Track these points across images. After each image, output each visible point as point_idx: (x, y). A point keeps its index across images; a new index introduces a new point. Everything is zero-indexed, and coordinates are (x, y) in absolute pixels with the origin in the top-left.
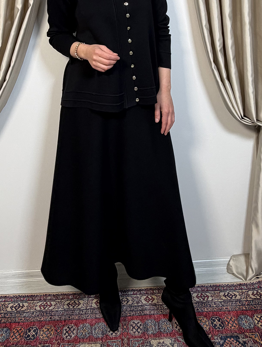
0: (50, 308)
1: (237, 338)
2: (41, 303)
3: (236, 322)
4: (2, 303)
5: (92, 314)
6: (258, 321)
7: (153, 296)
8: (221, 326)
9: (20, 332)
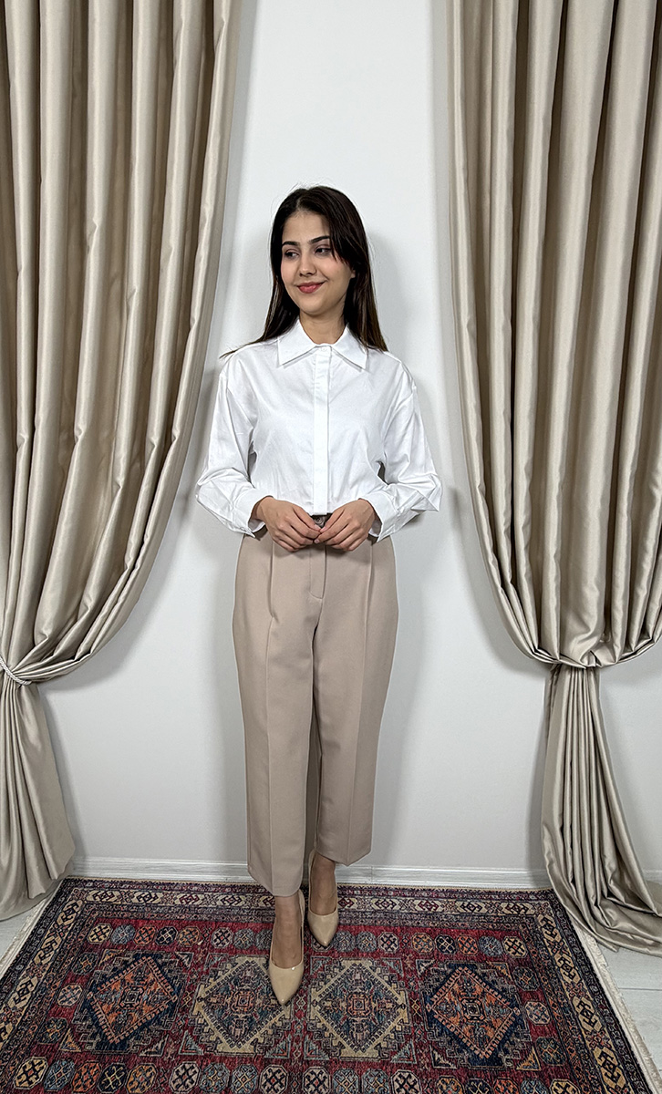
0: (196, 903)
1: (473, 967)
2: (182, 895)
3: (475, 945)
4: (126, 891)
5: (258, 916)
6: (510, 947)
7: (352, 899)
8: (450, 948)
9: (150, 932)
